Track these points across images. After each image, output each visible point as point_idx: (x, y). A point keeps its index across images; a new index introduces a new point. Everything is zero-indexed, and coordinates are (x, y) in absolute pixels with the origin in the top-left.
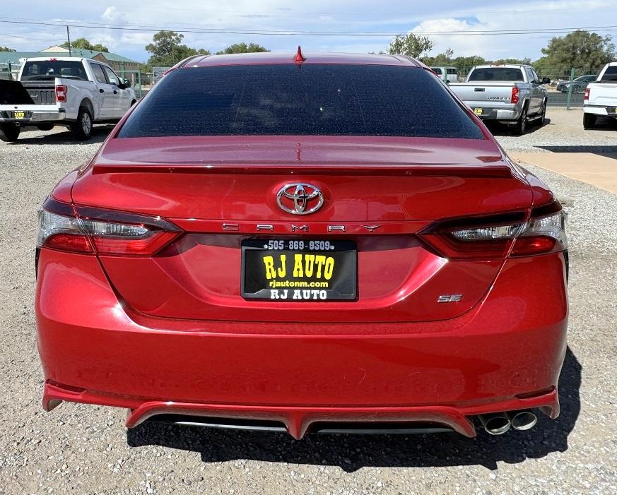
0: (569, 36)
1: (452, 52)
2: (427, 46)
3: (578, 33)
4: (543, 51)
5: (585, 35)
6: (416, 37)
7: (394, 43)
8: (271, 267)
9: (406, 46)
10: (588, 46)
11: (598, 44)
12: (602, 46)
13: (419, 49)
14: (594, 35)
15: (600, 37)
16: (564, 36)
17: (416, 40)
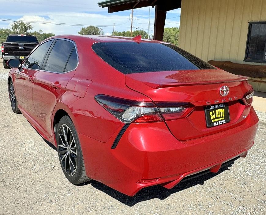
0: (88, 27)
1: (42, 31)
2: (30, 27)
3: (91, 27)
4: (79, 32)
5: (93, 27)
6: (24, 23)
7: (14, 25)
8: (212, 115)
9: (19, 26)
10: (95, 32)
11: (98, 31)
12: (100, 32)
13: (26, 28)
14: (96, 28)
15: (98, 29)
16: (86, 27)
17: (24, 24)
